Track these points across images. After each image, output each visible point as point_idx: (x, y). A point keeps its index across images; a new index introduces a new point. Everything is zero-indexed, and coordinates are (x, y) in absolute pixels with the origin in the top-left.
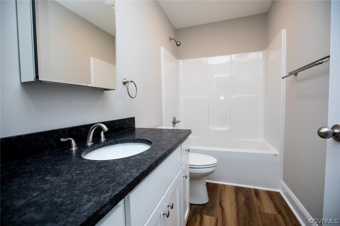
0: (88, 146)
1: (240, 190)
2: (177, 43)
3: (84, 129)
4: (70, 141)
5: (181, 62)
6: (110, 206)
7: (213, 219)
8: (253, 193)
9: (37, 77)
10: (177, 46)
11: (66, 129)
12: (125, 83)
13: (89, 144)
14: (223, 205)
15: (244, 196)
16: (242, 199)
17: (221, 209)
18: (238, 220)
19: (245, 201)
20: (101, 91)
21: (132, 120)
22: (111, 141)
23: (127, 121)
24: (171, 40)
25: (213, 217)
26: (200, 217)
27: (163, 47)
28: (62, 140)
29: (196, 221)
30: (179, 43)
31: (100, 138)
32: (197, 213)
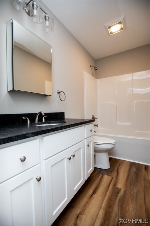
0: (36, 123)
1: (134, 164)
2: (95, 68)
3: (35, 115)
4: (27, 119)
5: (99, 81)
6: (31, 135)
7: (110, 178)
8: (144, 167)
9: (13, 88)
10: (95, 70)
11: (26, 114)
12: (59, 93)
13: (36, 122)
14: (119, 171)
15: (136, 168)
16: (134, 169)
17: (117, 173)
18: (127, 181)
19: (136, 171)
20: (45, 96)
21: (63, 114)
22: (47, 122)
23: (59, 114)
24: (92, 67)
25: (110, 177)
26: (102, 175)
27: (85, 72)
28: (23, 118)
29: (98, 177)
30: (96, 68)
31: (42, 120)
32: (100, 173)
